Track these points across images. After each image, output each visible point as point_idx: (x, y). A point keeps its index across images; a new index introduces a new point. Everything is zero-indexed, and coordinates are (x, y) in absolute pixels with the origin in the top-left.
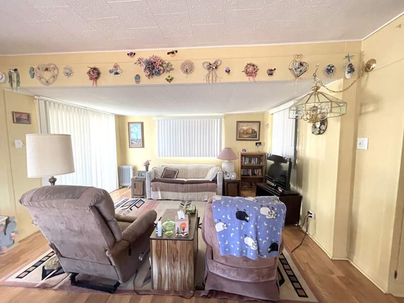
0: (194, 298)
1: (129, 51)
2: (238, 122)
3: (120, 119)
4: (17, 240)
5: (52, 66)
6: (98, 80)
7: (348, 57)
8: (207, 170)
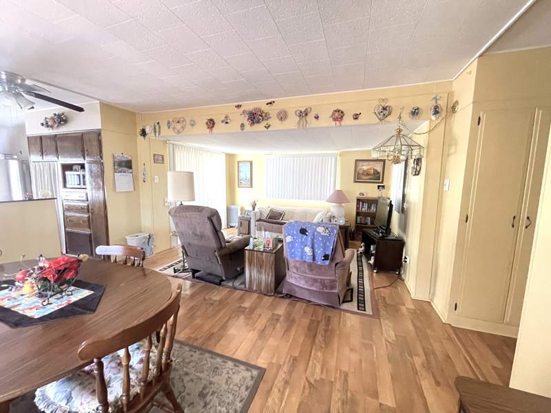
0: (272, 298)
1: (237, 104)
2: (357, 161)
3: (230, 157)
4: (154, 253)
5: (182, 119)
6: (214, 129)
7: (435, 98)
8: (315, 214)
